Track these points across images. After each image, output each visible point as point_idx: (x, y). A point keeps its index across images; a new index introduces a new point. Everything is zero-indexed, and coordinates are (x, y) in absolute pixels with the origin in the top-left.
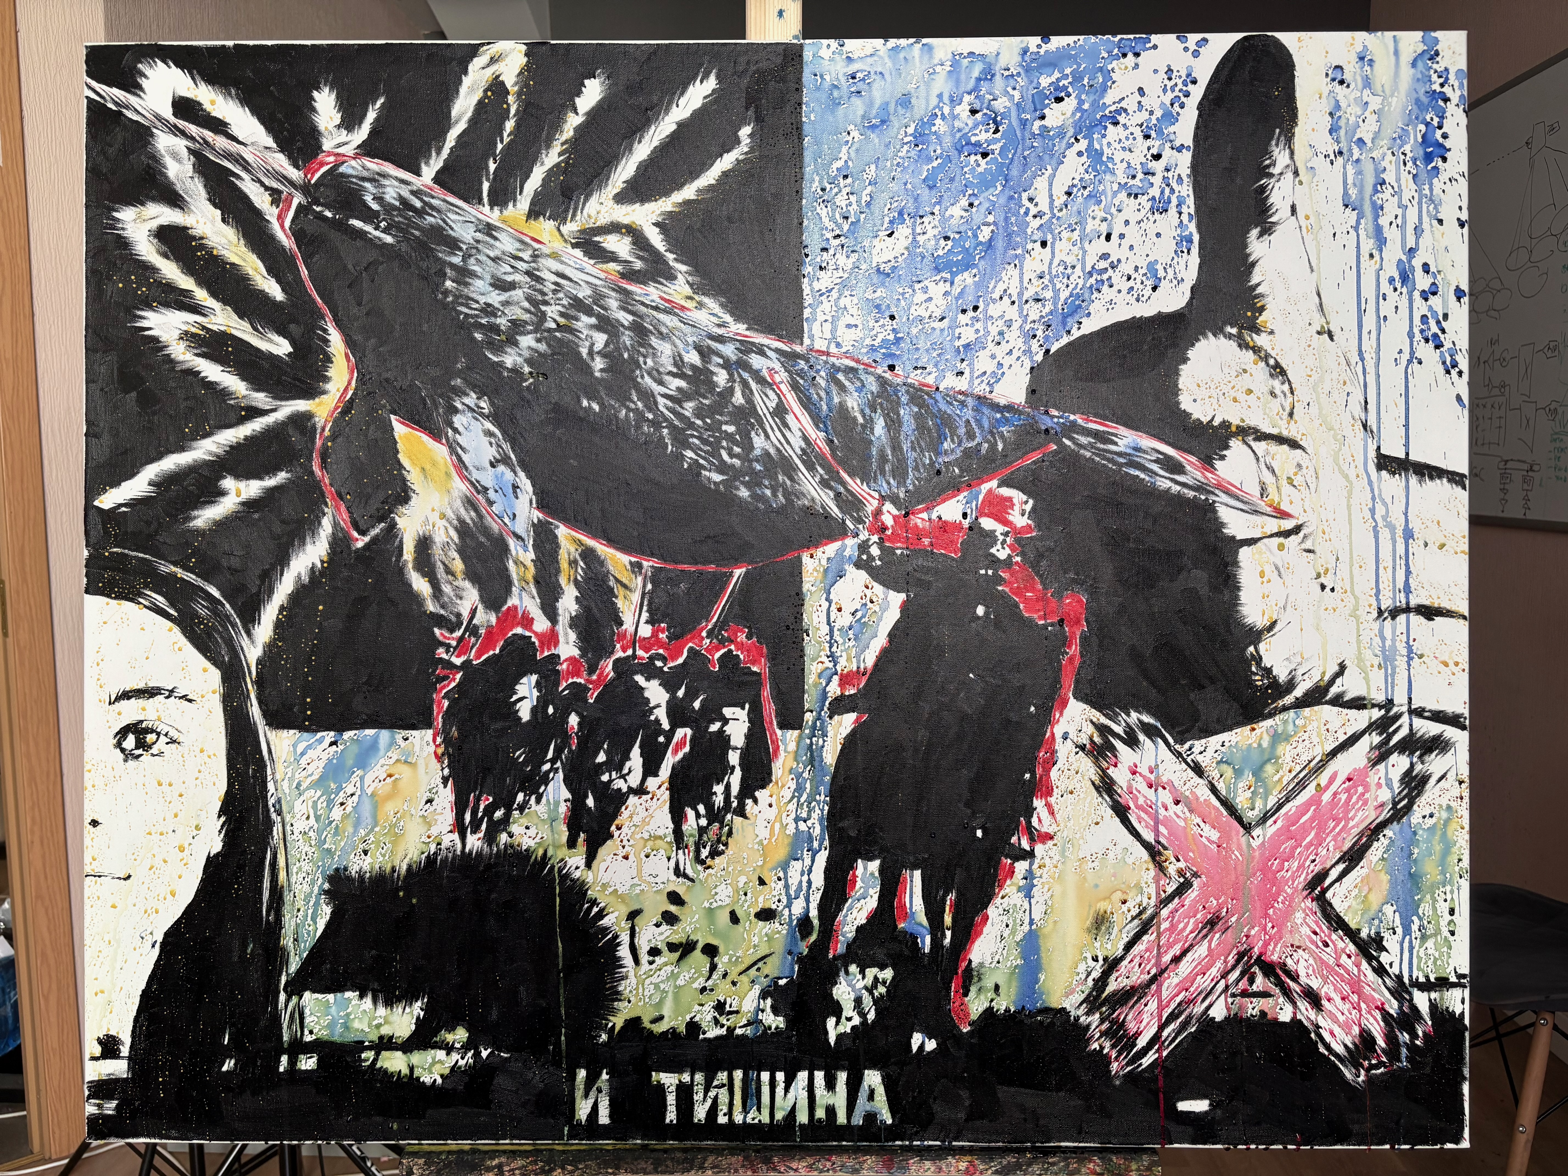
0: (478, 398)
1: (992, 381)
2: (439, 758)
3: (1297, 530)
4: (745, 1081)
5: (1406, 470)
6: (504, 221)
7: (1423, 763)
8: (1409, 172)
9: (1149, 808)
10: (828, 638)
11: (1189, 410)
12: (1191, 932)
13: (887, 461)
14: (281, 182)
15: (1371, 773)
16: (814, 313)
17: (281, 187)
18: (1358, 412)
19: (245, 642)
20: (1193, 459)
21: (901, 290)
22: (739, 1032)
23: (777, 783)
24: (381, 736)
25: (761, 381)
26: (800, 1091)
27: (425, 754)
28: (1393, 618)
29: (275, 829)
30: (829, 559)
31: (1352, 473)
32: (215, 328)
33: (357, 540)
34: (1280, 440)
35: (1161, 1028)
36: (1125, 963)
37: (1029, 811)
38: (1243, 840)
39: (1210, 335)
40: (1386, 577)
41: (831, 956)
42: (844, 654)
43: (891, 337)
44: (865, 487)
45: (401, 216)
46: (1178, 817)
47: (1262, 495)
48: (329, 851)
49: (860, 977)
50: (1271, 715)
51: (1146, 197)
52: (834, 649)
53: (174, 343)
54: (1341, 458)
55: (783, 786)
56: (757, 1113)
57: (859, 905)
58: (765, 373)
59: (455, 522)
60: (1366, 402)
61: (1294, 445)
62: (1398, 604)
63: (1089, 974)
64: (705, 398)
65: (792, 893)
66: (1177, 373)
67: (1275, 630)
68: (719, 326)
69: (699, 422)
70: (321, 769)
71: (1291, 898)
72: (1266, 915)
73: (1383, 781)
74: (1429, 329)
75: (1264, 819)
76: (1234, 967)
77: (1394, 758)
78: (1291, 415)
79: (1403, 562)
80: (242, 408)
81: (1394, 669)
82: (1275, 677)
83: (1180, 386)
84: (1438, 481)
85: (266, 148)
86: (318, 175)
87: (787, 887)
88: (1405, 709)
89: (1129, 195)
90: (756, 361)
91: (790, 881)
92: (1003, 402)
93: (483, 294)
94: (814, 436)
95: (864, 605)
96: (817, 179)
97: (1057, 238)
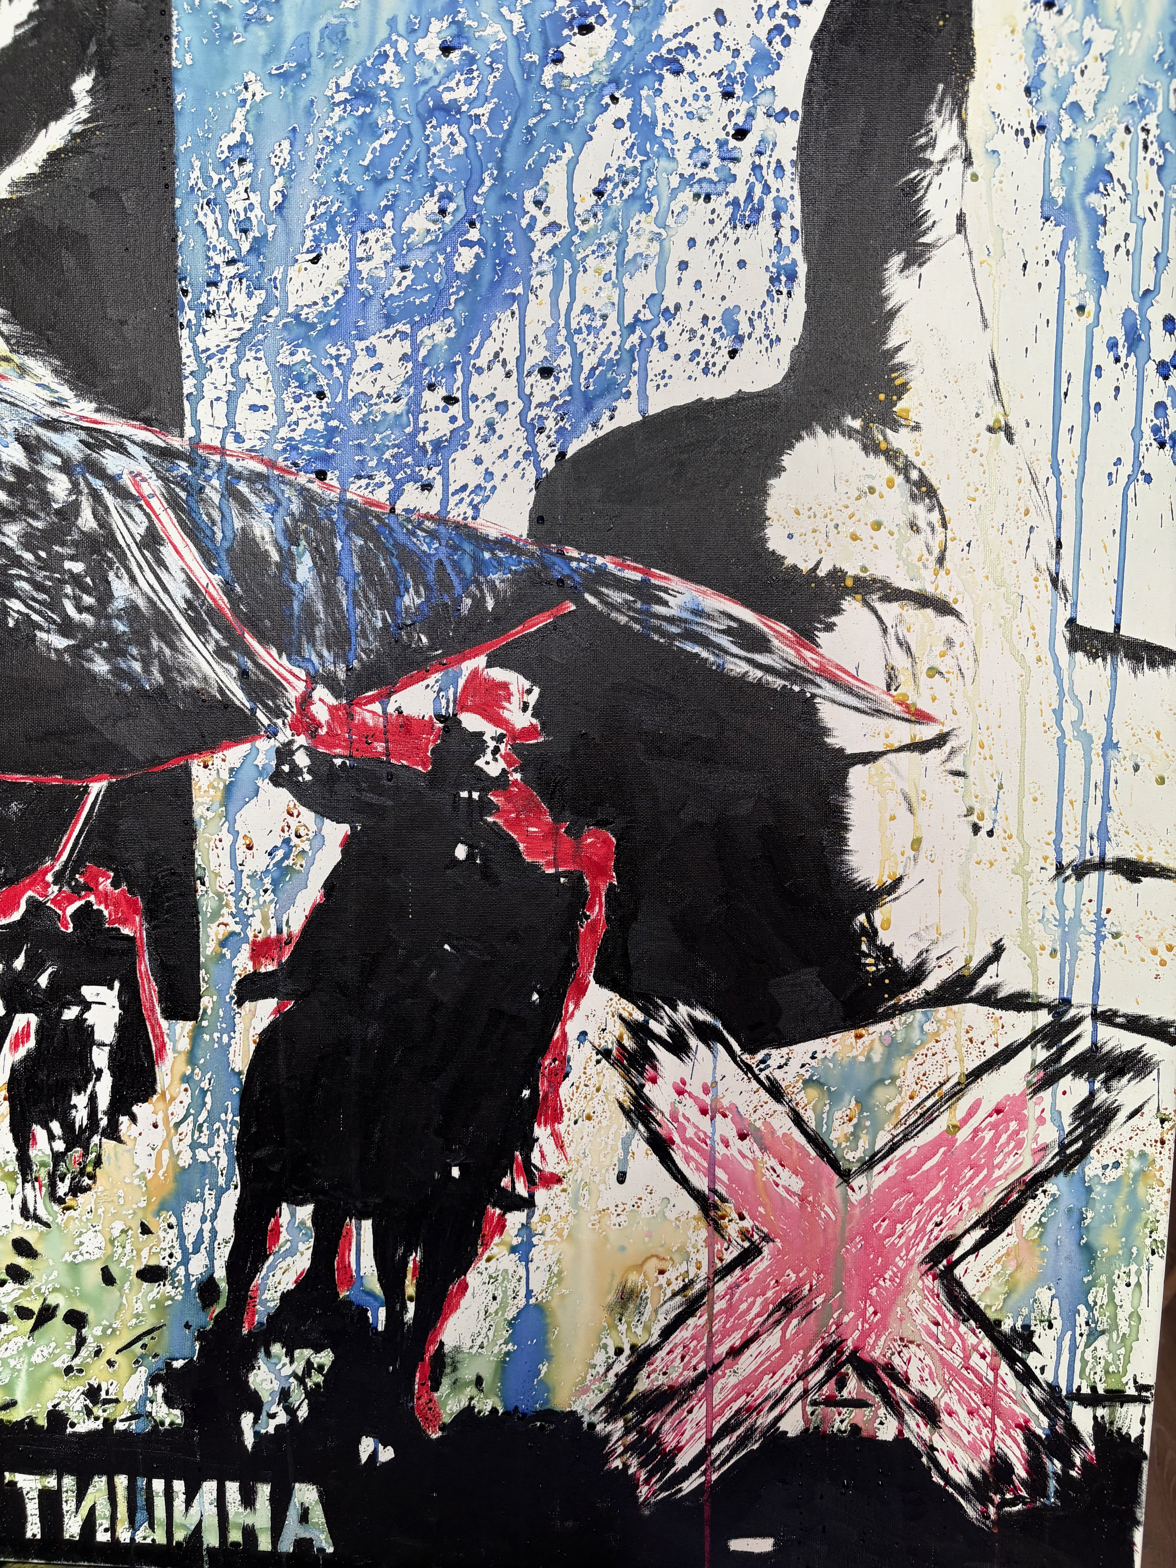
1: (477, 499)
3: (940, 741)
4: (131, 1489)
5: (1114, 651)
7: (1108, 1090)
8: (1152, 162)
9: (702, 1144)
10: (233, 888)
11: (781, 552)
12: (758, 1315)
15: (1030, 1104)
16: (199, 387)
18: (1046, 558)
20: (783, 629)
21: (333, 351)
22: (120, 1426)
23: (163, 1094)
25: (121, 493)
26: (207, 1506)
28: (1079, 877)
30: (231, 770)
31: (1031, 654)
34: (922, 600)
35: (711, 1442)
36: (661, 1354)
37: (529, 1142)
38: (838, 1192)
39: (819, 430)
40: (1072, 816)
41: (245, 1331)
42: (258, 913)
43: (320, 426)
46: (744, 1156)
47: (889, 687)
49: (286, 1360)
50: (887, 1016)
51: (723, 200)
52: (243, 904)
54: (1015, 631)
55: (173, 1099)
56: (149, 1531)
57: (284, 1265)
58: (126, 481)
60: (1059, 544)
61: (943, 608)
62: (1088, 857)
63: (609, 1368)
64: (36, 517)
65: (190, 1246)
66: (763, 492)
67: (899, 891)
68: (53, 404)
69: (28, 556)
71: (904, 1273)
72: (867, 1297)
73: (1047, 1115)
74: (1167, 426)
75: (868, 1164)
76: (817, 1366)
77: (1066, 1082)
78: (941, 560)
79: (1099, 794)
81: (1076, 951)
82: (896, 961)
83: (768, 513)
84: (1162, 670)
87: (182, 1237)
88: (1087, 1011)
89: (697, 196)
90: (112, 461)
91: (186, 1230)
92: (493, 534)
94: (204, 581)
95: (287, 841)
96: (197, 164)
97: (579, 267)
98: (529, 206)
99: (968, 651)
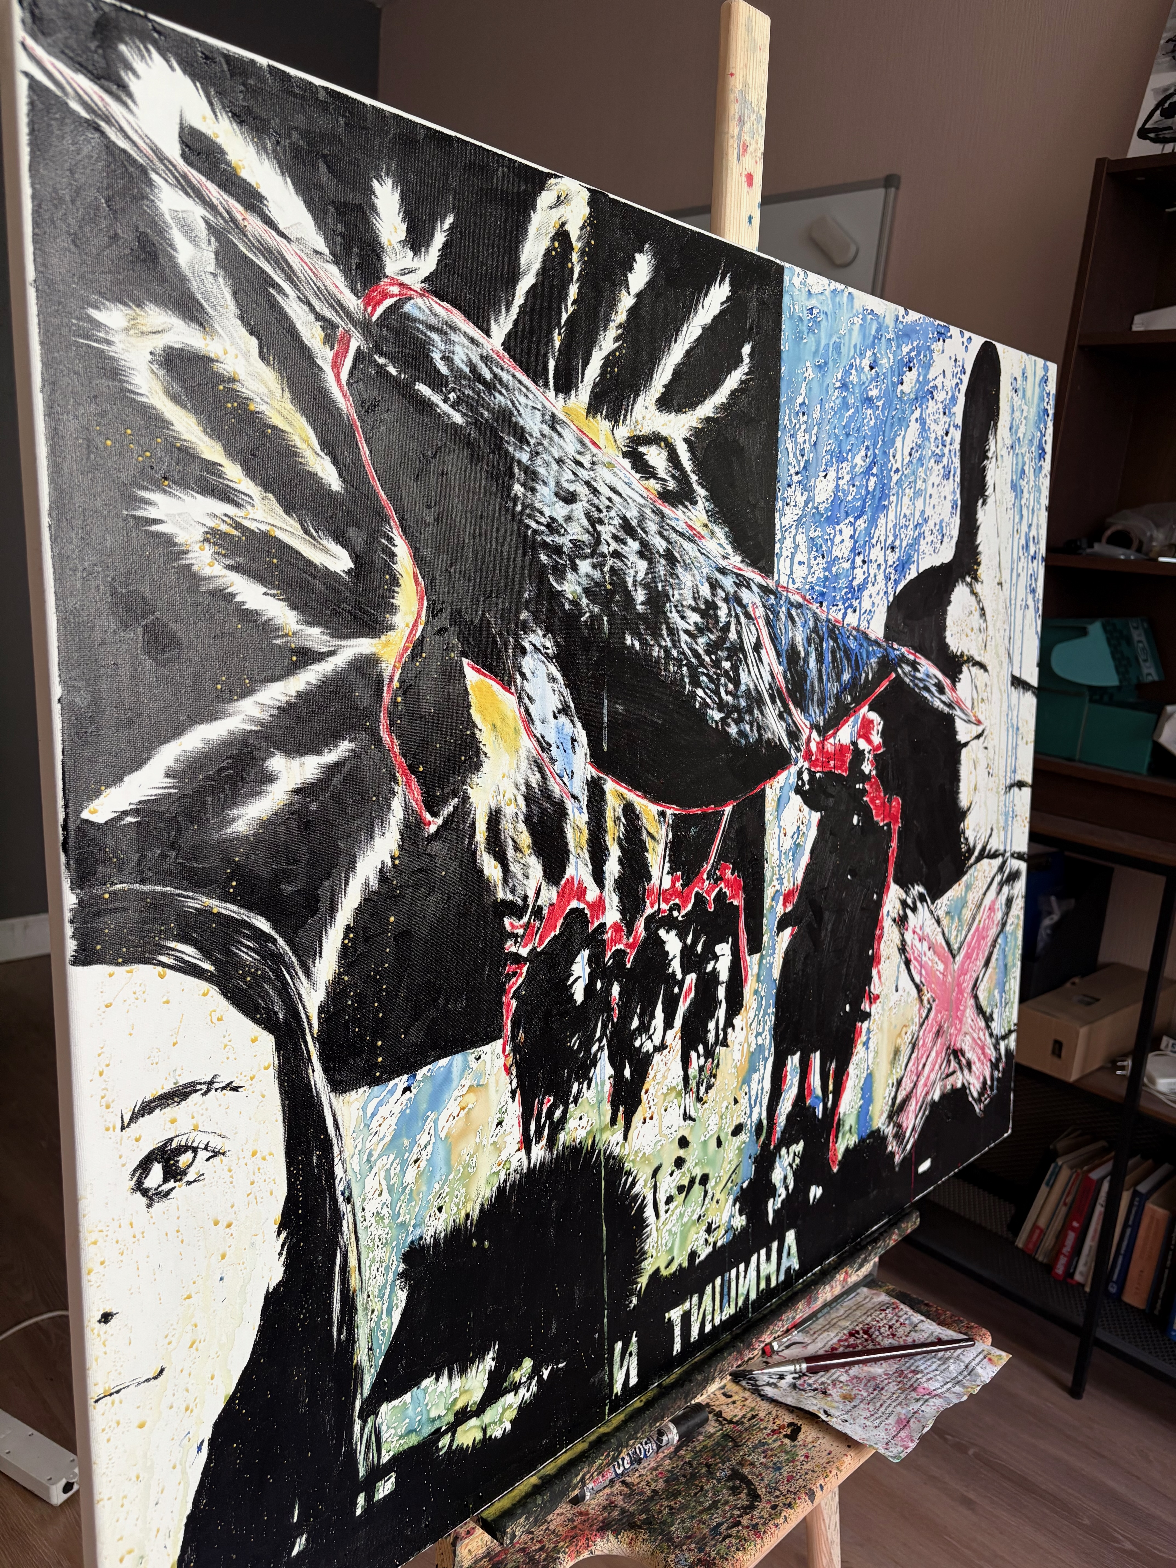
0: (544, 636)
1: (869, 618)
2: (508, 1070)
3: (983, 733)
4: (722, 1284)
5: (1020, 686)
6: (568, 414)
7: (1012, 889)
9: (918, 957)
10: (778, 862)
11: (949, 644)
12: (931, 1042)
13: (815, 692)
14: (336, 311)
15: (996, 902)
16: (781, 548)
17: (336, 319)
18: (1007, 644)
19: (304, 986)
20: (949, 682)
21: (828, 531)
22: (719, 1243)
23: (746, 1006)
24: (454, 1063)
26: (752, 1273)
27: (496, 1069)
28: (1010, 791)
29: (345, 1222)
30: (781, 788)
31: (1003, 689)
32: (253, 526)
33: (430, 823)
34: (981, 665)
35: (915, 1119)
36: (905, 1078)
38: (952, 967)
39: (960, 582)
40: (1009, 763)
41: (772, 1147)
42: (786, 875)
43: (822, 575)
44: (802, 718)
45: (471, 388)
46: (930, 960)
47: (972, 708)
48: (403, 1225)
49: (787, 1156)
50: (966, 873)
51: (941, 465)
52: (781, 872)
53: (196, 547)
54: (1000, 678)
55: (750, 1008)
56: (728, 1308)
57: (788, 1096)
58: (750, 608)
59: (523, 788)
60: (1010, 636)
61: (985, 669)
62: (1012, 781)
63: (890, 1095)
65: (753, 1103)
66: (946, 614)
67: (971, 809)
70: (394, 1127)
71: (966, 999)
72: (957, 1017)
73: (999, 907)
74: (1032, 584)
75: (960, 948)
76: (944, 1059)
77: (1004, 889)
78: (985, 646)
79: (1015, 751)
80: (293, 651)
81: (1008, 826)
83: (947, 624)
84: (1028, 693)
85: (317, 252)
86: (380, 310)
87: (750, 1099)
88: (1009, 854)
89: (935, 462)
91: (752, 1093)
93: (548, 505)
95: (798, 828)
98: (891, 458)
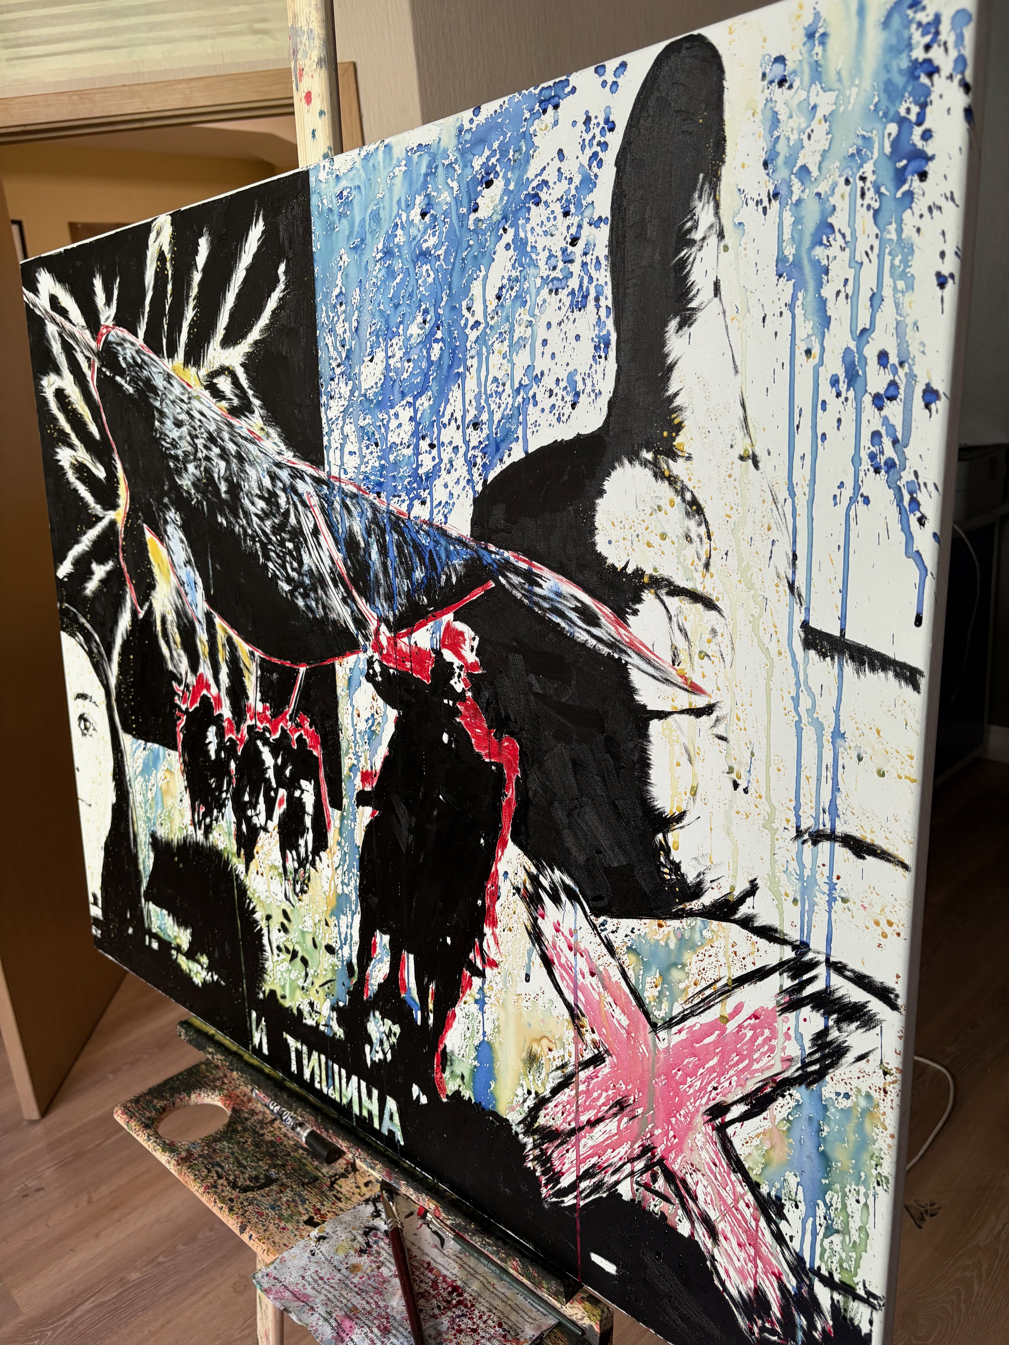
0: (176, 513)
1: (446, 511)
2: (183, 773)
3: (708, 710)
4: (326, 1064)
5: (841, 653)
6: (174, 371)
7: (839, 1030)
8: (869, 207)
9: (569, 970)
10: (353, 738)
11: (605, 554)
12: (604, 1105)
13: (381, 585)
14: (90, 351)
15: (780, 1019)
16: (329, 441)
17: (90, 355)
18: (784, 568)
20: (607, 610)
21: (381, 417)
22: (321, 1028)
23: (331, 849)
24: (160, 750)
26: (354, 1090)
27: (177, 768)
28: (815, 843)
30: (350, 669)
31: (773, 648)
32: (79, 459)
33: (140, 612)
34: (695, 597)
35: (580, 1178)
36: (551, 1105)
37: (482, 936)
38: (650, 1036)
39: (626, 461)
40: (808, 789)
42: (363, 755)
43: (377, 464)
44: (368, 607)
45: (134, 371)
46: (594, 989)
47: (673, 662)
48: (149, 818)
49: (381, 1023)
50: (678, 916)
51: (566, 291)
52: (357, 749)
53: (68, 470)
54: (761, 627)
55: (334, 853)
56: (334, 1092)
57: (379, 967)
58: (305, 497)
59: (174, 607)
60: (795, 556)
61: (709, 604)
62: (821, 827)
63: (524, 1101)
65: (343, 940)
66: (592, 508)
67: (684, 822)
70: (141, 764)
71: (693, 1116)
72: (669, 1123)
73: (792, 1032)
74: (882, 452)
75: (669, 1023)
76: (639, 1157)
77: (806, 1011)
78: (707, 566)
79: (830, 775)
80: (94, 516)
81: (813, 905)
82: (683, 875)
83: (597, 524)
84: (881, 674)
85: (82, 326)
86: (102, 344)
87: (340, 933)
88: (822, 958)
89: (551, 291)
91: (341, 930)
93: (171, 431)
95: (373, 715)
96: (324, 308)
97: (490, 350)
98: (465, 312)
99: (727, 641)
